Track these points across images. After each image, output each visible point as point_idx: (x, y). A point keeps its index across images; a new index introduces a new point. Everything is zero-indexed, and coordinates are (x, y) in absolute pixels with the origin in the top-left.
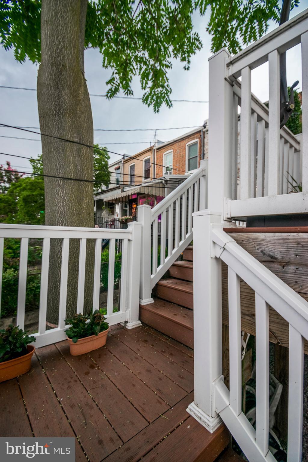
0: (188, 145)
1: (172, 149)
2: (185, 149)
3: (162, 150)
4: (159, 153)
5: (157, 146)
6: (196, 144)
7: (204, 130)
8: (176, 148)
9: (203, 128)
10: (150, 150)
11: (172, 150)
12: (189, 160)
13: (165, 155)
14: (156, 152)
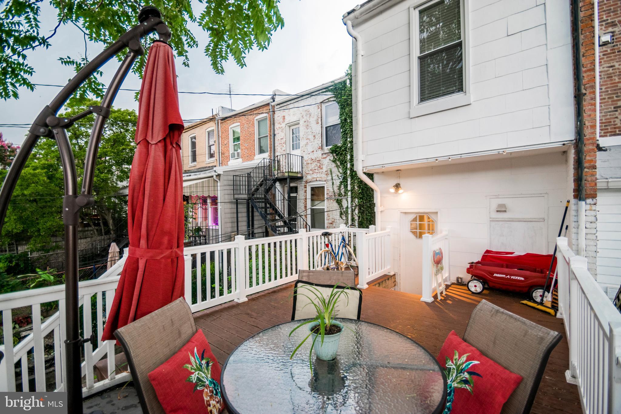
0: (257, 120)
1: (239, 122)
2: (253, 124)
3: (227, 122)
4: (224, 125)
5: (222, 115)
6: (265, 119)
7: (273, 104)
8: (244, 122)
9: (272, 101)
10: (212, 119)
11: (239, 124)
12: (260, 139)
13: (231, 128)
14: (221, 123)
